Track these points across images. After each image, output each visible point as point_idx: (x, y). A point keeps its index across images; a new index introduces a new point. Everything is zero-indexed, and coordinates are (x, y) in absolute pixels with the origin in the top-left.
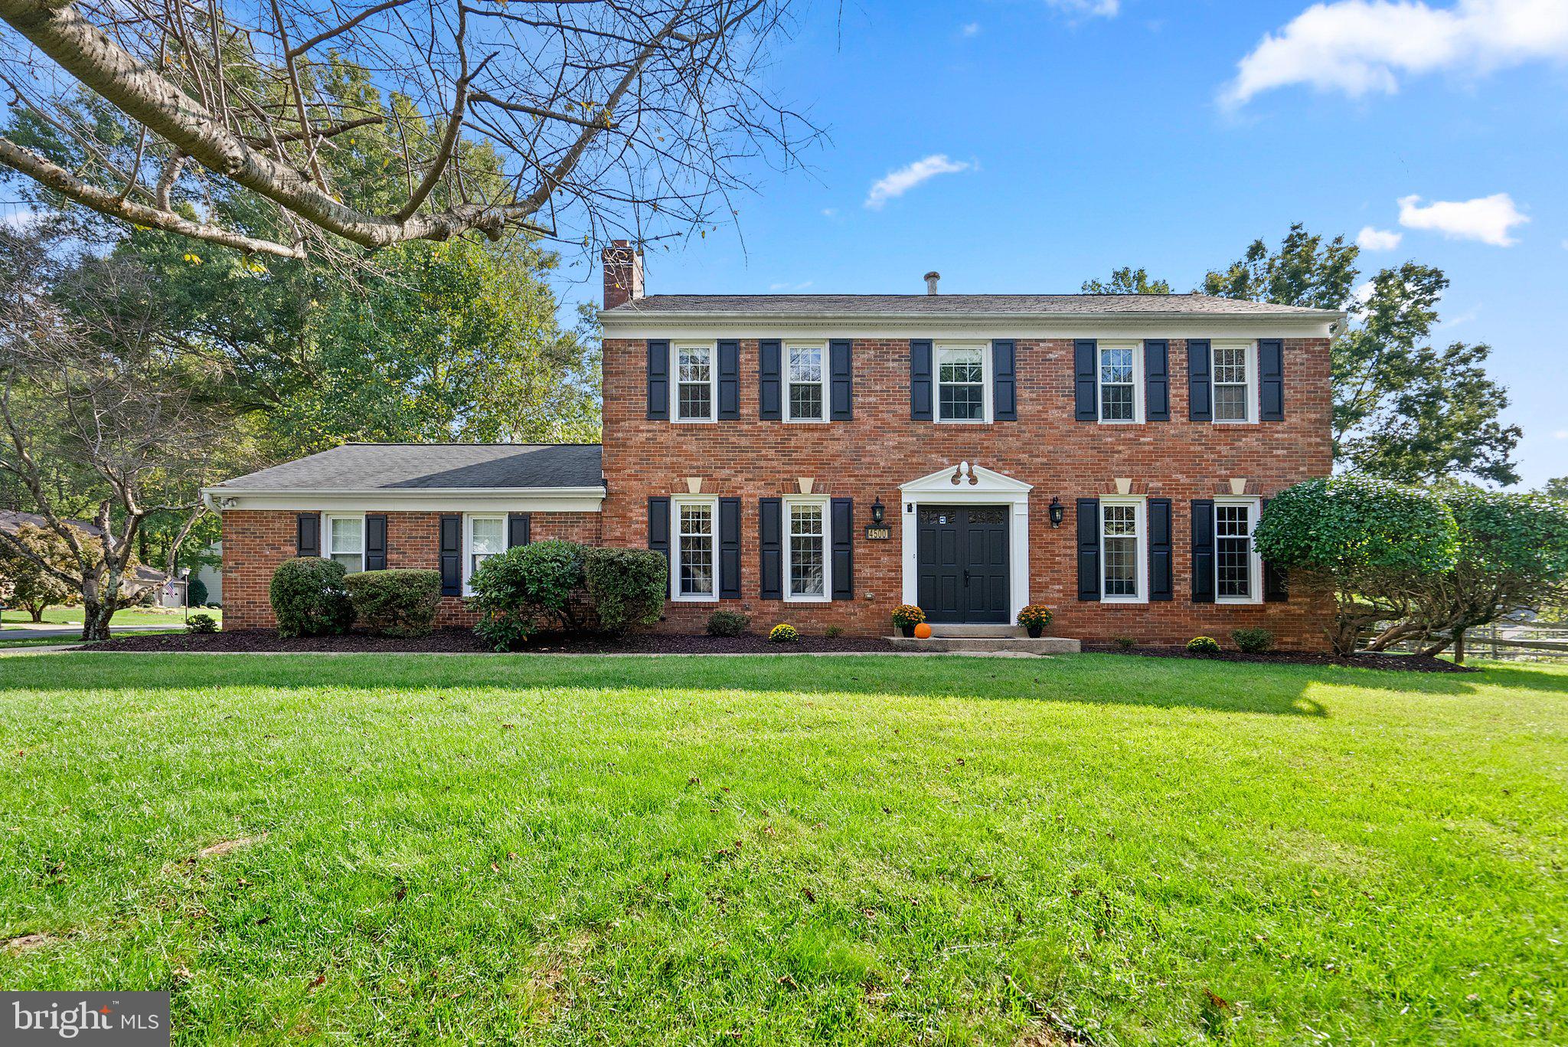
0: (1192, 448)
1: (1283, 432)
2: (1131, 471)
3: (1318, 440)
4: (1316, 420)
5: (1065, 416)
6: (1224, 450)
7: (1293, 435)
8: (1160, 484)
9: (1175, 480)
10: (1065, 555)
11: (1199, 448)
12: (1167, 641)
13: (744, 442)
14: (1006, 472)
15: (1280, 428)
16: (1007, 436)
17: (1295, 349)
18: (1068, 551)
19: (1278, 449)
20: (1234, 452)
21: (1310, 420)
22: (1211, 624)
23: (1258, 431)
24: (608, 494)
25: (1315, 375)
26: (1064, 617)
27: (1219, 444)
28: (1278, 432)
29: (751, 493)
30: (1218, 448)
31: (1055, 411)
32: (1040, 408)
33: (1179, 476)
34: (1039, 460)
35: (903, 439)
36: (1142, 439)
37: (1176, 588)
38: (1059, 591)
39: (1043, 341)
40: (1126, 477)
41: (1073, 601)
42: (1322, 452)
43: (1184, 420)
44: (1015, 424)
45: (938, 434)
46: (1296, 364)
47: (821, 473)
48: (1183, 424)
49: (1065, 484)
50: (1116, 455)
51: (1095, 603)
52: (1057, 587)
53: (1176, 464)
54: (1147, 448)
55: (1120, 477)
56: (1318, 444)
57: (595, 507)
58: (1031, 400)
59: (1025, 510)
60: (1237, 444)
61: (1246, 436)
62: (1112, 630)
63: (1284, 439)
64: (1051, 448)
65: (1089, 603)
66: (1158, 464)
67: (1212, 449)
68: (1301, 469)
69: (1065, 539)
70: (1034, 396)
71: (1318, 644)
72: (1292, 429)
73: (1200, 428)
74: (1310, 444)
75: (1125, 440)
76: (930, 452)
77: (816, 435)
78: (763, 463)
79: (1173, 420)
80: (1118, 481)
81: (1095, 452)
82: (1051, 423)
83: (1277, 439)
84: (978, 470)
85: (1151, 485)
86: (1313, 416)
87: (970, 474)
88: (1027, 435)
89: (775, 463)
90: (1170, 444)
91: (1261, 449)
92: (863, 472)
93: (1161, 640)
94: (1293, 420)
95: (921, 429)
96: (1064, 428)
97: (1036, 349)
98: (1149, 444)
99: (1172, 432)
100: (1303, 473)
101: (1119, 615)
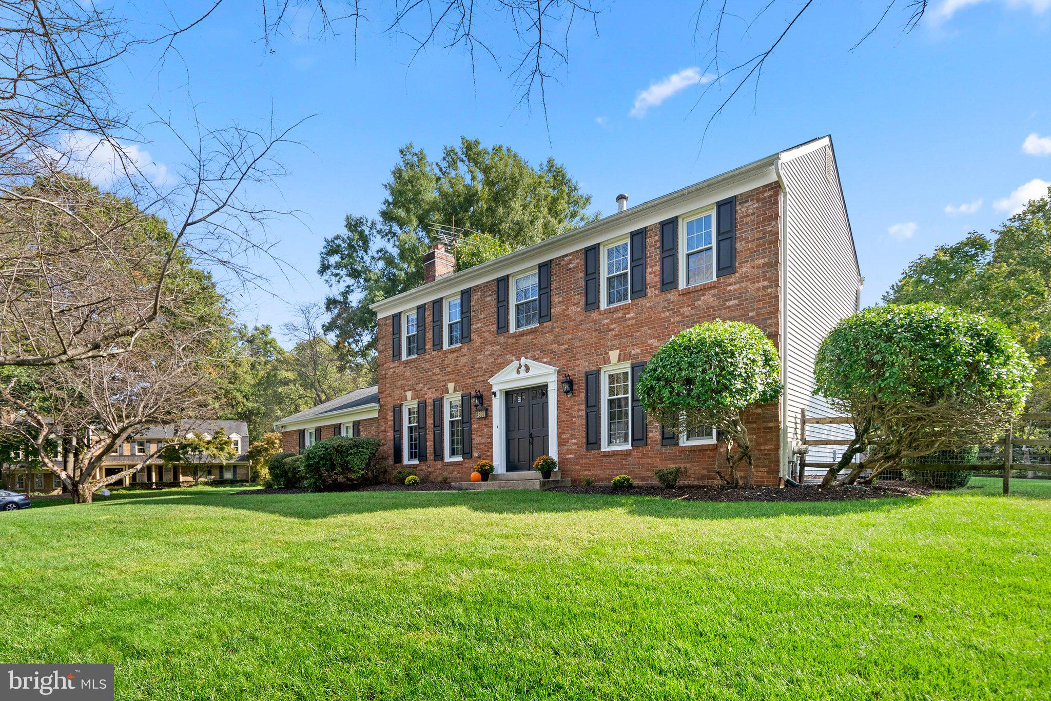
0: (663, 315)
1: (735, 283)
2: (620, 344)
3: (766, 283)
4: (764, 265)
5: (579, 309)
6: (686, 311)
7: (744, 285)
8: (639, 351)
9: (649, 345)
10: (578, 416)
11: (667, 314)
12: (643, 479)
13: (427, 366)
14: (545, 360)
15: (732, 280)
16: (545, 333)
17: (747, 201)
18: (580, 413)
19: (730, 300)
20: (694, 312)
21: (758, 267)
22: (675, 463)
23: (714, 287)
24: (381, 406)
25: (764, 220)
26: (578, 463)
27: (682, 307)
28: (730, 285)
29: (431, 396)
30: (682, 310)
31: (572, 308)
32: (564, 307)
33: (653, 341)
34: (563, 347)
35: (494, 348)
36: (627, 316)
37: (650, 435)
38: (575, 444)
39: (566, 255)
40: (617, 349)
41: (583, 451)
42: (770, 294)
43: (657, 292)
44: (550, 323)
45: (511, 341)
46: (747, 216)
47: (457, 378)
48: (656, 296)
49: (578, 362)
50: (610, 333)
51: (596, 451)
52: (574, 441)
53: (650, 331)
54: (630, 322)
55: (612, 350)
56: (765, 288)
57: (376, 415)
58: (560, 303)
59: (555, 387)
60: (697, 303)
61: (704, 295)
62: (607, 472)
63: (735, 290)
64: (570, 336)
65: (593, 452)
66: (638, 334)
67: (676, 312)
68: (751, 314)
69: (578, 404)
70: (561, 299)
71: (762, 477)
72: (744, 278)
73: (669, 296)
74: (758, 289)
75: (616, 319)
76: (507, 354)
77: (455, 354)
78: (434, 378)
79: (649, 295)
80: (611, 353)
81: (596, 334)
82: (571, 317)
83: (730, 291)
84: (530, 362)
85: (633, 353)
86: (761, 261)
87: (526, 366)
88: (557, 330)
89: (439, 376)
90: (646, 315)
91: (716, 303)
92: (476, 374)
93: (639, 478)
94: (744, 269)
95: (502, 339)
96: (578, 319)
97: (562, 263)
98: (633, 318)
99: (648, 305)
100: (752, 317)
101: (612, 460)
